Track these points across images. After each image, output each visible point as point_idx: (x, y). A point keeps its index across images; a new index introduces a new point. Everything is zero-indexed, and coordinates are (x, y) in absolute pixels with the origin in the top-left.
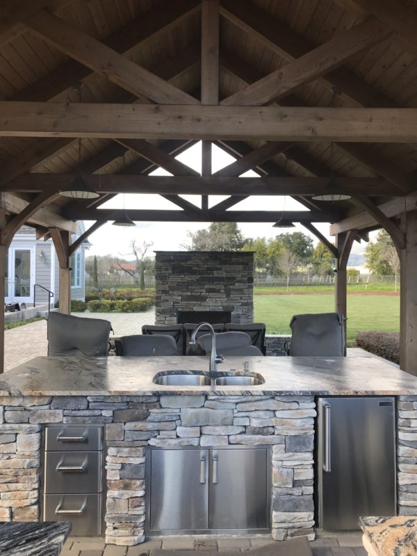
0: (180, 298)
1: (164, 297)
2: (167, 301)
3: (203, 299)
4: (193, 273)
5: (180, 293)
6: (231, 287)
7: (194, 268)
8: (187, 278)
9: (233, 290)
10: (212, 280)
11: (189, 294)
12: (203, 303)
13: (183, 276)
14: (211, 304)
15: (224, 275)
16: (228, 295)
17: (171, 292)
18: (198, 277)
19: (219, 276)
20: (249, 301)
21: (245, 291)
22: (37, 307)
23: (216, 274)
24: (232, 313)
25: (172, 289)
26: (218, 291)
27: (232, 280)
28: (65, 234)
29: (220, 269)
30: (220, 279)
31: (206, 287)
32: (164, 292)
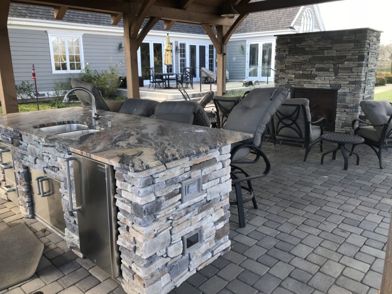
0: (293, 76)
1: (281, 75)
2: (284, 78)
3: (313, 77)
4: (306, 53)
5: (294, 72)
6: (340, 66)
7: (306, 49)
8: (301, 58)
9: (342, 69)
10: (322, 60)
11: (301, 72)
12: (313, 81)
13: (297, 57)
14: (319, 82)
15: (334, 53)
16: (336, 74)
17: (287, 71)
18: (310, 57)
19: (329, 55)
20: (357, 79)
21: (354, 70)
23: (326, 53)
24: (339, 91)
25: (288, 68)
26: (327, 70)
27: (342, 58)
29: (331, 48)
30: (331, 58)
31: (317, 66)
32: (282, 71)
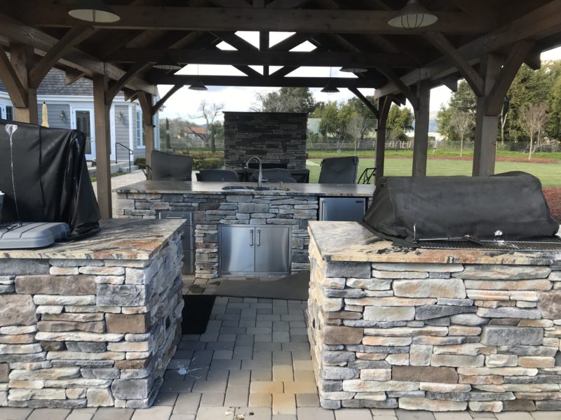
0: (245, 152)
1: (231, 151)
2: (234, 154)
3: (264, 153)
4: (255, 130)
5: (245, 148)
6: (288, 143)
7: (256, 127)
8: (251, 135)
9: (289, 146)
10: (272, 137)
11: (253, 149)
12: (263, 157)
13: (247, 134)
14: (270, 157)
15: (282, 133)
16: (285, 151)
17: (237, 147)
18: (260, 134)
19: (277, 133)
20: (302, 155)
21: (299, 147)
22: (118, 164)
23: (275, 132)
24: (288, 165)
25: (238, 144)
26: (276, 147)
27: (288, 137)
28: (149, 97)
29: (278, 128)
30: (279, 137)
31: (267, 143)
32: (232, 147)
